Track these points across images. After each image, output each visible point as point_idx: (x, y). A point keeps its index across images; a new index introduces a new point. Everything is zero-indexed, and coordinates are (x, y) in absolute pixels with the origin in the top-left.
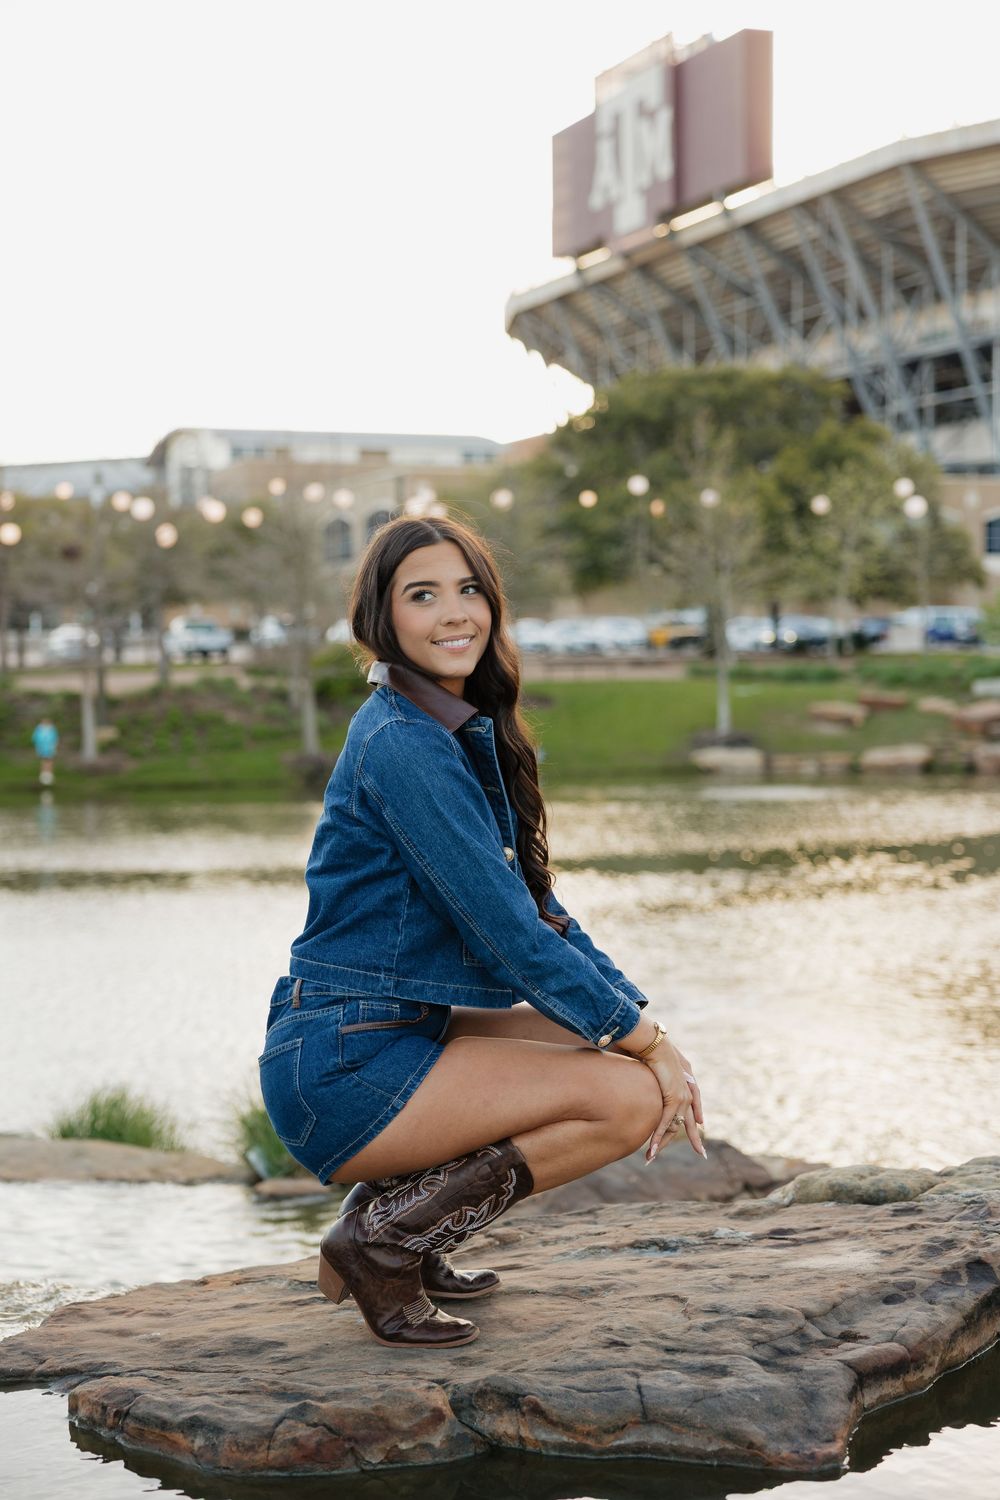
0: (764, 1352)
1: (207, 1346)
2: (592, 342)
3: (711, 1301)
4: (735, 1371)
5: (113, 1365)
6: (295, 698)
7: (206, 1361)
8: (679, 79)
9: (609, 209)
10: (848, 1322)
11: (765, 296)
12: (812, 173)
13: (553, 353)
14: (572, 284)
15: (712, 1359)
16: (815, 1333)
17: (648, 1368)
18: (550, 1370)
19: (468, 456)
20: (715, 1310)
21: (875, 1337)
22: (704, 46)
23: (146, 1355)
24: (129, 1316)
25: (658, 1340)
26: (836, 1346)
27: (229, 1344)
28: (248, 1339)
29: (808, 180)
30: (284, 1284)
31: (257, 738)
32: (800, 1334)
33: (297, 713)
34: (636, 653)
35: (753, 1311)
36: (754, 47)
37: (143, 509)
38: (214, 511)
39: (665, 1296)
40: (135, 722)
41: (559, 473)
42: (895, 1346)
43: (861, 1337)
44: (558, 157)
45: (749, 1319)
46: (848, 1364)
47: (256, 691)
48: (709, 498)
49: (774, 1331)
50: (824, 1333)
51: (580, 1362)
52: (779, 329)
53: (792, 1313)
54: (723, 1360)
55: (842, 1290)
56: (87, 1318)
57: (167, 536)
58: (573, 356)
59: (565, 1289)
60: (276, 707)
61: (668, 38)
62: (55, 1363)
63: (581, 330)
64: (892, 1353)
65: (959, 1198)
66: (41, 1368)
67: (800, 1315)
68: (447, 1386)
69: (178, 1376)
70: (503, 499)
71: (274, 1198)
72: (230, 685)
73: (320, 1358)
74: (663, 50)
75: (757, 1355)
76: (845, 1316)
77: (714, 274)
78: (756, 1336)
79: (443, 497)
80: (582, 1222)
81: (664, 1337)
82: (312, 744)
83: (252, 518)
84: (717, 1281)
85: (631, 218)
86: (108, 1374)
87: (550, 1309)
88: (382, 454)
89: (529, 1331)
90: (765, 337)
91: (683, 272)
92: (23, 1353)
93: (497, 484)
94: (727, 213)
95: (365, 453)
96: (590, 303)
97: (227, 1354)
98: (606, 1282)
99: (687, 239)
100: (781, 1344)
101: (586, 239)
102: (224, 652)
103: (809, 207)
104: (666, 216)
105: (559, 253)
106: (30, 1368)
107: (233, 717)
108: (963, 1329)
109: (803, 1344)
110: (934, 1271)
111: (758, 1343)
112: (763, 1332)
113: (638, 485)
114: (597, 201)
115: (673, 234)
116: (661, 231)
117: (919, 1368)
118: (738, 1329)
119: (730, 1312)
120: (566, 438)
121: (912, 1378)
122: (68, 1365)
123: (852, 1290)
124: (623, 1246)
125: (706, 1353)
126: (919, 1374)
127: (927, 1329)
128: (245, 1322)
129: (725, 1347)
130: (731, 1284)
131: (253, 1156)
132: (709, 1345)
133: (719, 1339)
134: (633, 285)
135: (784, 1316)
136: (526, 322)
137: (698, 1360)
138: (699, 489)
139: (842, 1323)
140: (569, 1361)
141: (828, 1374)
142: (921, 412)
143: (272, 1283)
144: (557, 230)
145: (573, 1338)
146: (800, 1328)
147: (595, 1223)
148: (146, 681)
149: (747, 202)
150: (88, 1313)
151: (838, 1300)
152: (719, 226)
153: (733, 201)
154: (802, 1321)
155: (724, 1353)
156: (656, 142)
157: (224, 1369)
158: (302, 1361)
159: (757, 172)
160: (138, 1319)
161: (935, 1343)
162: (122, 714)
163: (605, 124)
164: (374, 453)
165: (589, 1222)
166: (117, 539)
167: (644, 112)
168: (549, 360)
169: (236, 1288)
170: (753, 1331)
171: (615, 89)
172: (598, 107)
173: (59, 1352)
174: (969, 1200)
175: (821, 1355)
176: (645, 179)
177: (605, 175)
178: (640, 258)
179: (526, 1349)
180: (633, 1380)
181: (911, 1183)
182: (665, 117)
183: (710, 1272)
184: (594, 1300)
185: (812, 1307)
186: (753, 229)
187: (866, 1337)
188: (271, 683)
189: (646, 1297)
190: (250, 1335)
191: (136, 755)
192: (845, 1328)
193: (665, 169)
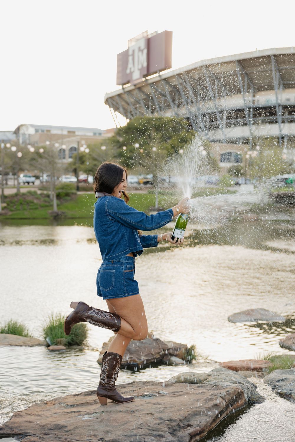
0: (171, 430)
1: (50, 427)
2: (126, 106)
3: (159, 416)
4: (165, 437)
5: (30, 433)
6: (51, 197)
7: (50, 431)
8: (149, 42)
9: (131, 73)
10: (189, 421)
11: (169, 97)
12: (181, 67)
13: (116, 109)
14: (122, 91)
15: (160, 433)
16: (182, 425)
17: (147, 435)
18: (125, 436)
19: (95, 134)
20: (160, 419)
21: (195, 426)
22: (155, 34)
23: (36, 429)
24: (31, 416)
25: (148, 427)
26: (186, 428)
27: (55, 426)
28: (59, 425)
29: (180, 68)
30: (64, 405)
31: (42, 207)
32: (179, 425)
33: (52, 201)
34: (136, 185)
35: (168, 419)
36: (168, 35)
37: (14, 149)
38: (32, 150)
39: (149, 413)
40: (11, 202)
41: (118, 142)
42: (198, 428)
43: (191, 426)
44: (118, 60)
45: (168, 422)
46: (189, 434)
47: (41, 194)
48: (154, 149)
49: (173, 425)
50: (184, 424)
51: (132, 434)
52: (172, 105)
53: (177, 420)
54: (162, 433)
55: (187, 413)
56: (21, 416)
57: (20, 155)
58: (121, 109)
59: (128, 411)
60: (47, 199)
61: (147, 32)
62: (16, 431)
63: (123, 103)
64: (198, 430)
65: (212, 383)
66: (13, 433)
67: (179, 420)
68: (103, 440)
69: (44, 436)
70: (104, 148)
71: (53, 351)
72: (35, 192)
73: (75, 430)
74: (145, 35)
75: (169, 431)
76: (188, 419)
77: (157, 91)
78: (169, 426)
79: (89, 146)
80: (130, 386)
81: (149, 426)
82: (55, 209)
83: (42, 151)
84: (160, 409)
85: (136, 76)
86: (29, 435)
87: (125, 417)
88: (74, 132)
89: (120, 423)
90: (168, 107)
91: (148, 90)
92: (9, 428)
93: (102, 144)
94: (160, 76)
95: (69, 132)
96: (126, 96)
97: (54, 429)
98: (137, 409)
99: (150, 82)
100: (174, 428)
101: (125, 81)
102: (33, 183)
103: (179, 75)
104: (145, 76)
105: (118, 84)
106: (11, 433)
107: (35, 201)
108: (213, 422)
109: (179, 428)
110: (207, 408)
111: (170, 428)
112: (171, 425)
113: (137, 145)
114: (128, 71)
115: (147, 80)
116: (144, 79)
117: (203, 432)
118: (166, 424)
119: (164, 420)
120: (120, 132)
121: (202, 435)
122: (19, 432)
123: (190, 413)
124: (139, 396)
125: (159, 431)
126: (203, 434)
127: (205, 424)
128: (57, 419)
129: (163, 430)
130: (164, 410)
131: (47, 340)
132: (159, 429)
133: (161, 427)
134: (136, 92)
135: (175, 420)
136: (110, 100)
137: (157, 433)
138: (152, 148)
139: (187, 421)
140: (129, 433)
141: (185, 437)
142: (205, 127)
143: (62, 404)
144: (118, 78)
145: (130, 426)
146: (179, 424)
147: (133, 387)
148: (13, 191)
149: (165, 74)
150: (22, 415)
151: (187, 415)
152: (158, 79)
153: (161, 73)
154: (179, 422)
155: (163, 431)
156: (143, 58)
157: (54, 434)
158: (71, 432)
159: (168, 66)
160: (33, 417)
161: (207, 426)
162: (8, 200)
163: (130, 53)
164: (72, 132)
165: (131, 387)
166: (7, 155)
167: (140, 50)
168: (115, 110)
169: (54, 406)
170: (168, 425)
171: (133, 43)
172: (128, 48)
173: (17, 428)
174: (214, 384)
175: (183, 431)
176: (140, 67)
177: (130, 65)
178: (138, 86)
179: (120, 428)
180: (143, 439)
181: (202, 378)
182: (145, 51)
183: (159, 406)
184: (134, 414)
185: (181, 418)
186: (167, 80)
187: (192, 426)
188: (45, 192)
189: (145, 414)
190: (59, 424)
191: (11, 211)
192: (188, 423)
193: (145, 64)
